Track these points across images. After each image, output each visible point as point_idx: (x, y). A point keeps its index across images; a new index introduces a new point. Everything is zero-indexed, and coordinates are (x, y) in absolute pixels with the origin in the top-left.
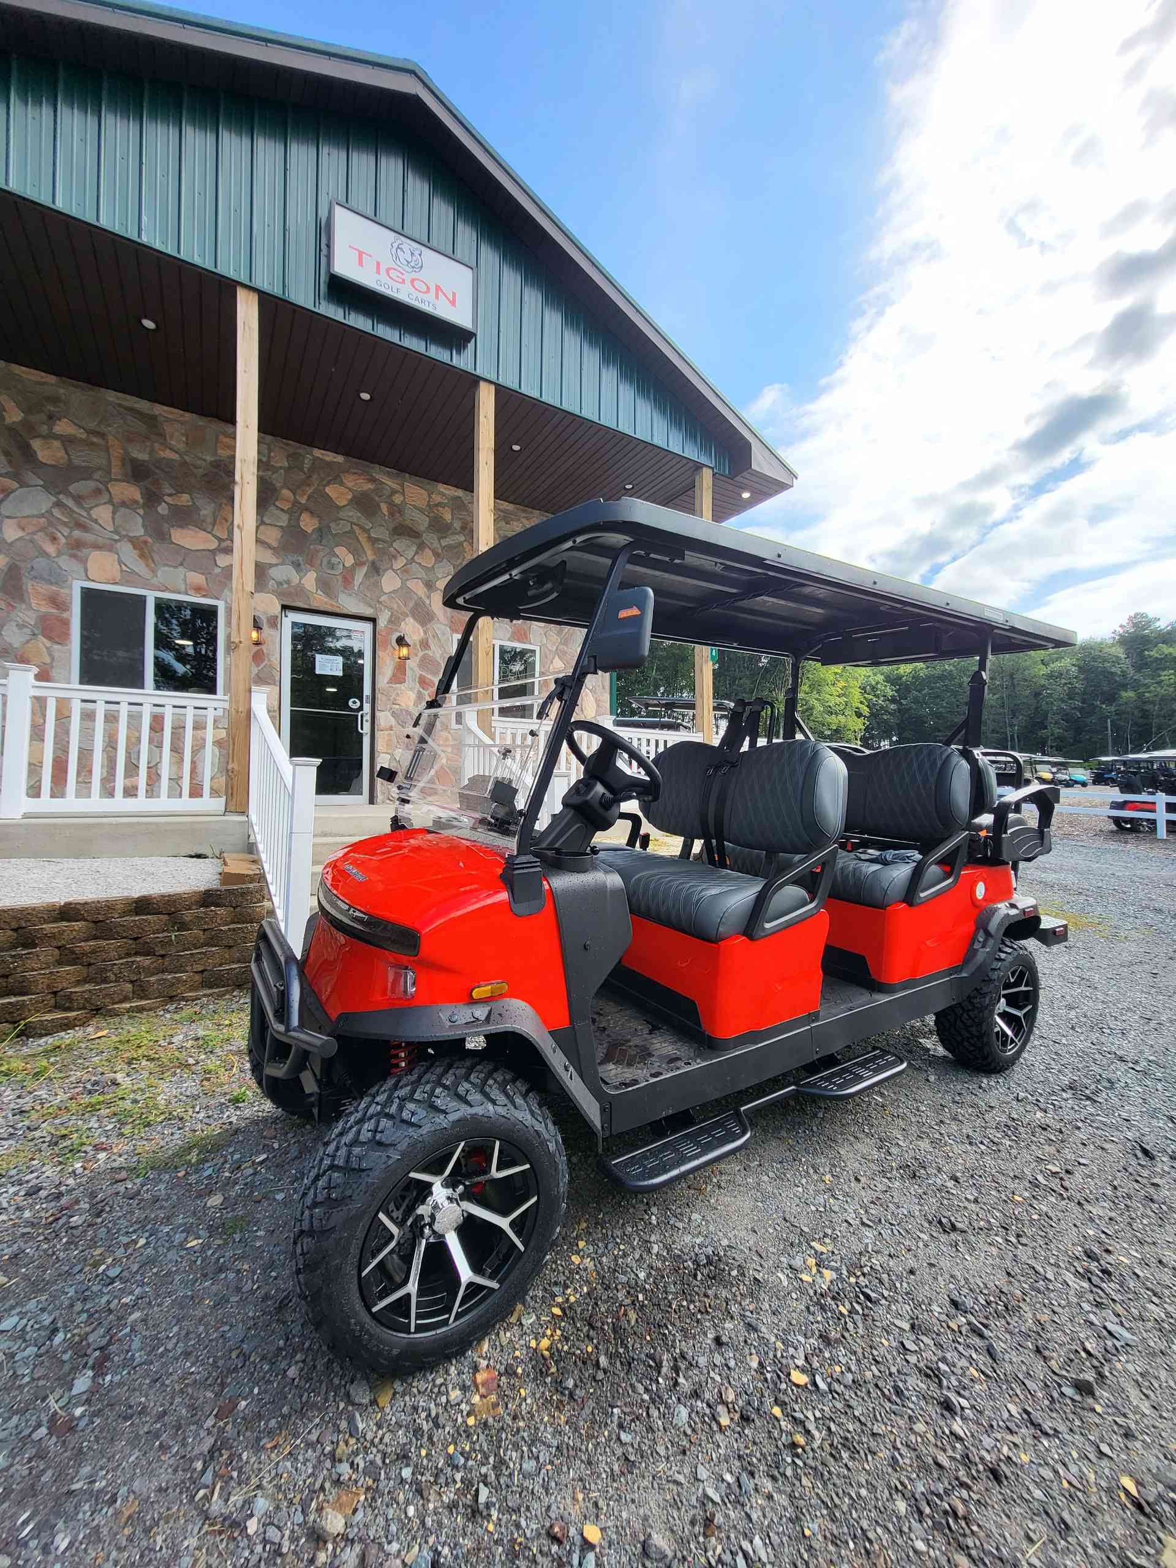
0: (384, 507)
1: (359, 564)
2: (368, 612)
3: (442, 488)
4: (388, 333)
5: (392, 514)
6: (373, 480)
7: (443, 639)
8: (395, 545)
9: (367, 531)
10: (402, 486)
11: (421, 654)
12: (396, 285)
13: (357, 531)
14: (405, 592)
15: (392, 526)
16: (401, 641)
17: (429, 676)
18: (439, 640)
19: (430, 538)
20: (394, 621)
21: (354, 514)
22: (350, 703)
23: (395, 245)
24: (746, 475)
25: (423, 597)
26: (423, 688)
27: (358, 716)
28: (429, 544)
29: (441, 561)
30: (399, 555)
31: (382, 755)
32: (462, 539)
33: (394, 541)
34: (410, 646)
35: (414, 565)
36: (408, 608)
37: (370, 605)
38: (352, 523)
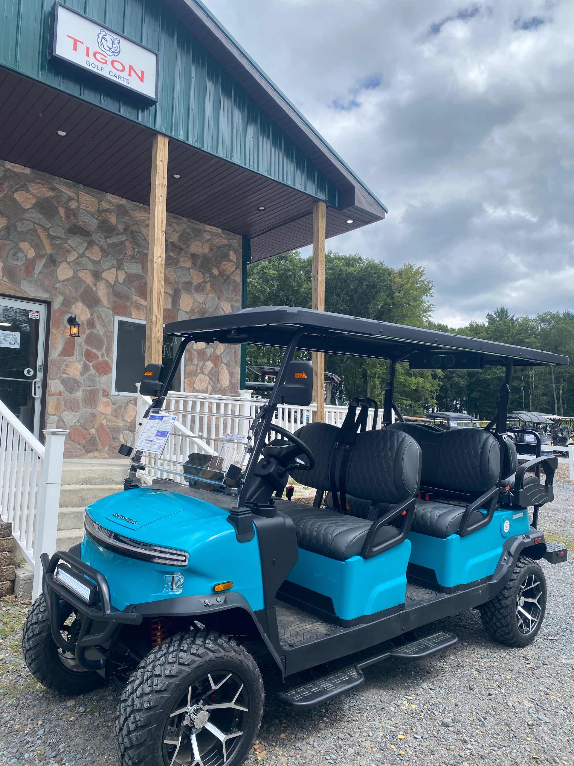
0: (62, 211)
1: (39, 256)
2: (44, 296)
5: (68, 217)
6: (54, 189)
7: (106, 321)
8: (69, 241)
9: (46, 230)
10: (78, 196)
11: (87, 332)
12: (100, 65)
13: (39, 230)
14: (76, 281)
15: (67, 226)
16: (72, 321)
17: (94, 351)
18: (103, 321)
19: (98, 237)
20: (67, 304)
21: (37, 216)
22: (25, 372)
23: (101, 36)
24: (350, 208)
25: (91, 285)
26: (89, 361)
27: (32, 382)
28: (97, 242)
29: (106, 256)
30: (72, 250)
31: (51, 417)
32: (125, 238)
33: (69, 238)
34: (79, 325)
35: (84, 258)
36: (78, 294)
37: (46, 291)
38: (35, 223)
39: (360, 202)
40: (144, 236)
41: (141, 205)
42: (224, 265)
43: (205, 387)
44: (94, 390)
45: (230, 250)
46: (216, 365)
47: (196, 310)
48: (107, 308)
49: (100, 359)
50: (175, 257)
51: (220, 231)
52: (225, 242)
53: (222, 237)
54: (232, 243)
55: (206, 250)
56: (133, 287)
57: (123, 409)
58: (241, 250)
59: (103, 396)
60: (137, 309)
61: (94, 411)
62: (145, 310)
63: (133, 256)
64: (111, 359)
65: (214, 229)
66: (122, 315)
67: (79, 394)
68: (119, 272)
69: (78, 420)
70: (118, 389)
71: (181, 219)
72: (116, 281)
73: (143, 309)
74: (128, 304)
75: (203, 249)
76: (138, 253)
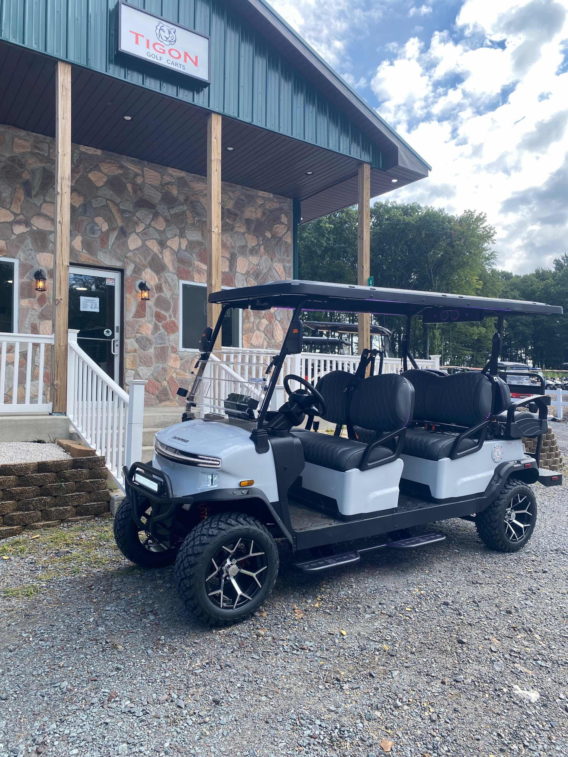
0: (129, 186)
1: (112, 229)
2: (118, 264)
3: (170, 170)
4: (152, 85)
5: (135, 192)
6: (122, 167)
7: (172, 285)
8: (137, 214)
9: (117, 205)
10: (143, 172)
11: (156, 295)
12: (159, 55)
13: (111, 205)
14: (144, 249)
15: (135, 200)
16: (143, 287)
17: (163, 312)
18: (169, 285)
19: (161, 208)
20: (137, 271)
21: (109, 193)
22: (105, 333)
23: (159, 28)
24: (394, 168)
25: (157, 253)
26: (158, 321)
27: (111, 342)
28: (162, 213)
29: (170, 226)
30: (140, 222)
31: (129, 371)
32: (185, 208)
33: (137, 211)
34: (149, 290)
35: (151, 229)
36: (147, 261)
37: (119, 260)
38: (107, 199)
39: (404, 163)
40: (203, 206)
41: (199, 176)
42: (277, 227)
43: (261, 343)
44: (163, 347)
45: (282, 213)
46: (270, 322)
47: (251, 272)
48: (174, 273)
49: (168, 319)
50: (231, 223)
51: (271, 196)
52: (277, 205)
53: (274, 201)
54: (283, 206)
55: (259, 215)
56: (194, 252)
57: (189, 364)
58: (292, 213)
59: (172, 353)
60: (199, 273)
61: (165, 365)
62: (205, 273)
63: (193, 224)
64: (178, 319)
65: (266, 194)
66: (186, 279)
67: (151, 351)
68: (182, 240)
69: (152, 374)
70: (185, 345)
71: (235, 187)
72: (180, 248)
73: (203, 274)
74: (191, 269)
75: (257, 214)
76: (198, 221)
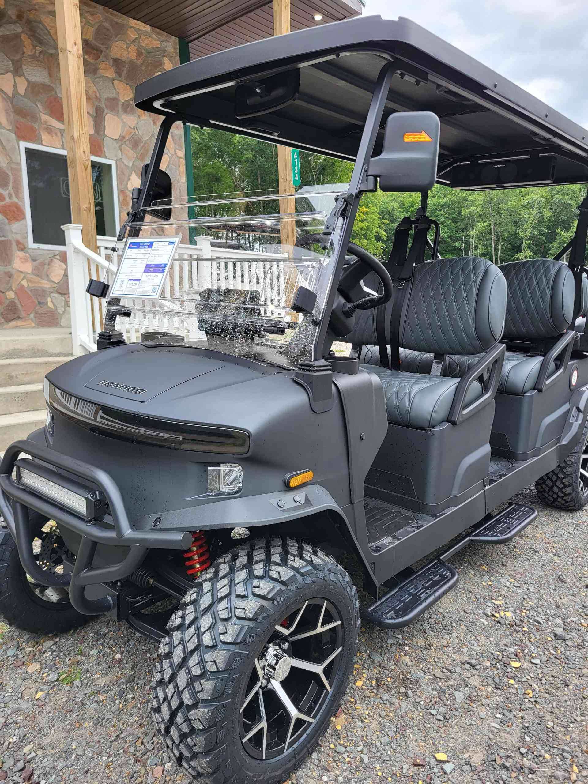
7: (8, 148)
32: (20, 30)
40: (47, 29)
44: (4, 241)
45: (164, 56)
47: (127, 138)
48: (9, 130)
49: (7, 200)
50: (92, 61)
51: (148, 28)
52: (157, 44)
53: (152, 38)
54: (166, 47)
55: (133, 55)
56: (39, 100)
57: (46, 267)
58: (178, 58)
59: (19, 250)
60: (49, 133)
61: (8, 269)
62: (59, 134)
63: (33, 57)
64: (23, 200)
65: (140, 25)
66: (30, 140)
68: (18, 79)
70: (37, 240)
71: (95, 7)
72: (16, 92)
73: (56, 134)
74: (36, 126)
75: (129, 52)
76: (41, 52)
